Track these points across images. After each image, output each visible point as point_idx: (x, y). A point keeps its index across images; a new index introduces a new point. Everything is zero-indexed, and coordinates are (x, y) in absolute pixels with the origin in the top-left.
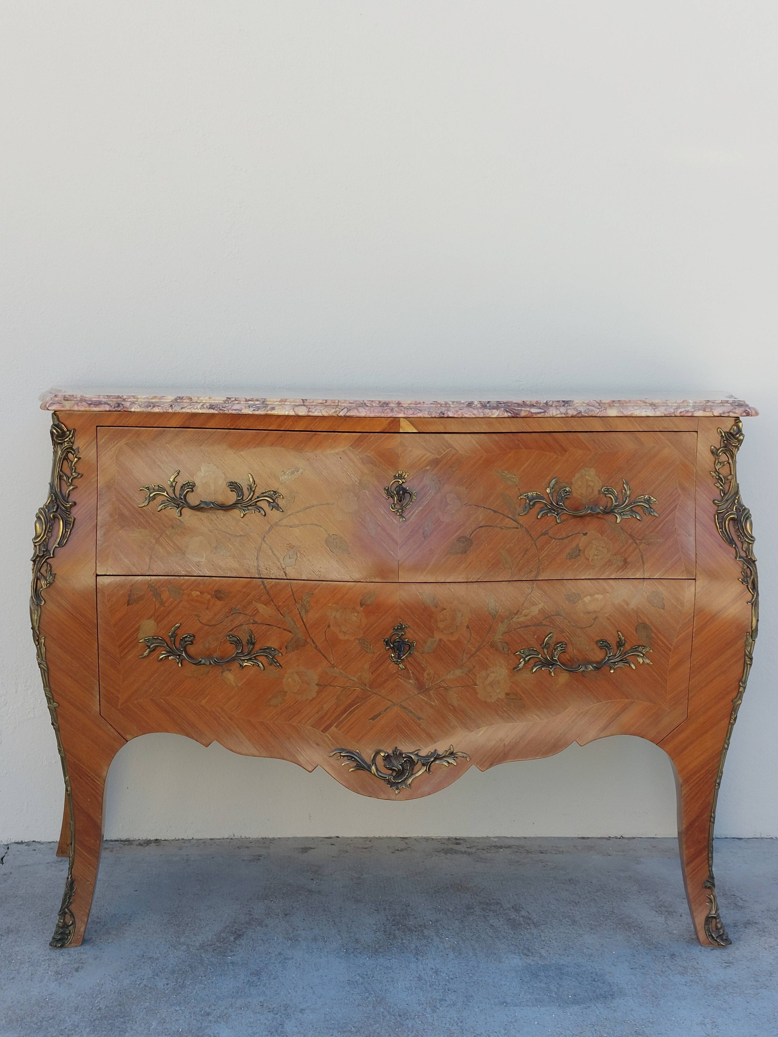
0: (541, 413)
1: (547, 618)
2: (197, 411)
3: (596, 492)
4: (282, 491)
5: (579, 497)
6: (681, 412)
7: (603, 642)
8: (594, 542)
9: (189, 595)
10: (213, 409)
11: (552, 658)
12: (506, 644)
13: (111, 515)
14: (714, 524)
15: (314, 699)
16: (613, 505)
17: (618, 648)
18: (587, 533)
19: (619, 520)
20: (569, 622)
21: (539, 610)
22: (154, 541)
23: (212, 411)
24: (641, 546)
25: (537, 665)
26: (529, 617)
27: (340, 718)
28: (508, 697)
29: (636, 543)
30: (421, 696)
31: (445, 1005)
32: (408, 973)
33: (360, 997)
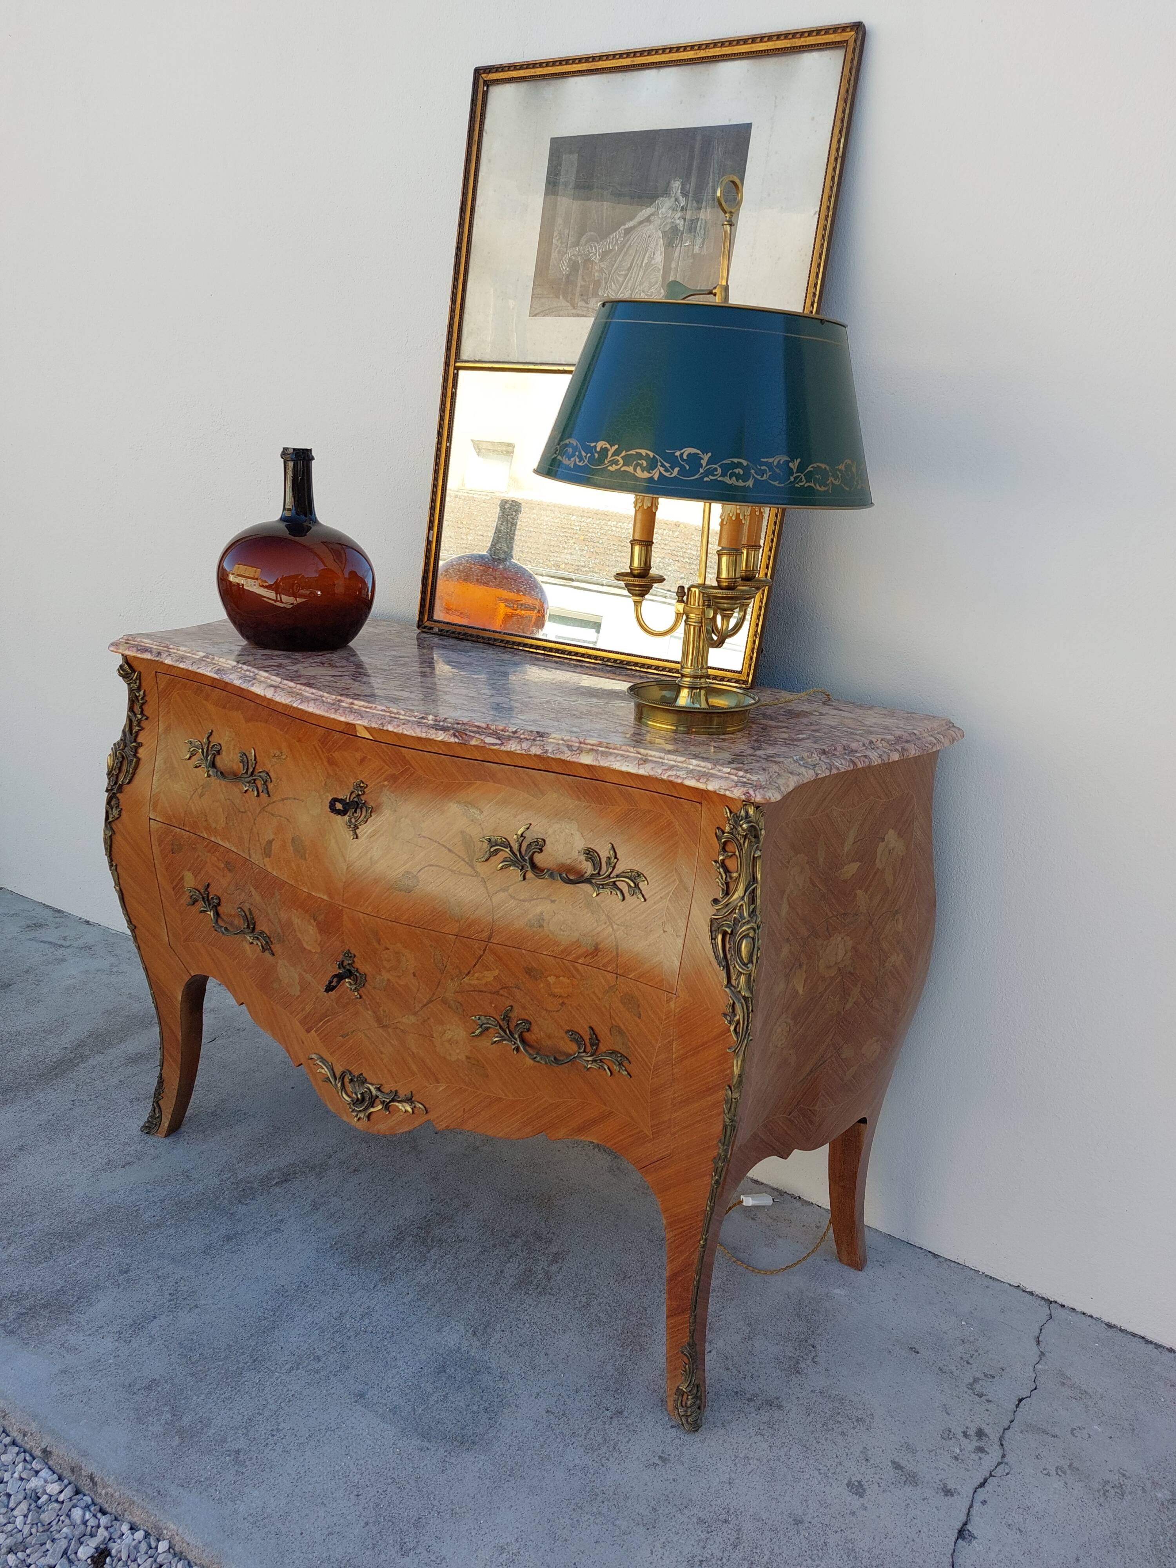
0: (496, 744)
1: (505, 988)
3: (575, 853)
4: (271, 774)
6: (669, 776)
7: (573, 1032)
12: (459, 1004)
14: (708, 930)
15: (299, 996)
18: (555, 901)
19: (595, 894)
20: (532, 1000)
21: (495, 977)
22: (189, 797)
24: (617, 934)
26: (483, 982)
27: (318, 1024)
28: (468, 1060)
29: (613, 928)
30: (381, 1031)
31: (310, 1367)
32: (341, 1303)
33: (260, 1314)
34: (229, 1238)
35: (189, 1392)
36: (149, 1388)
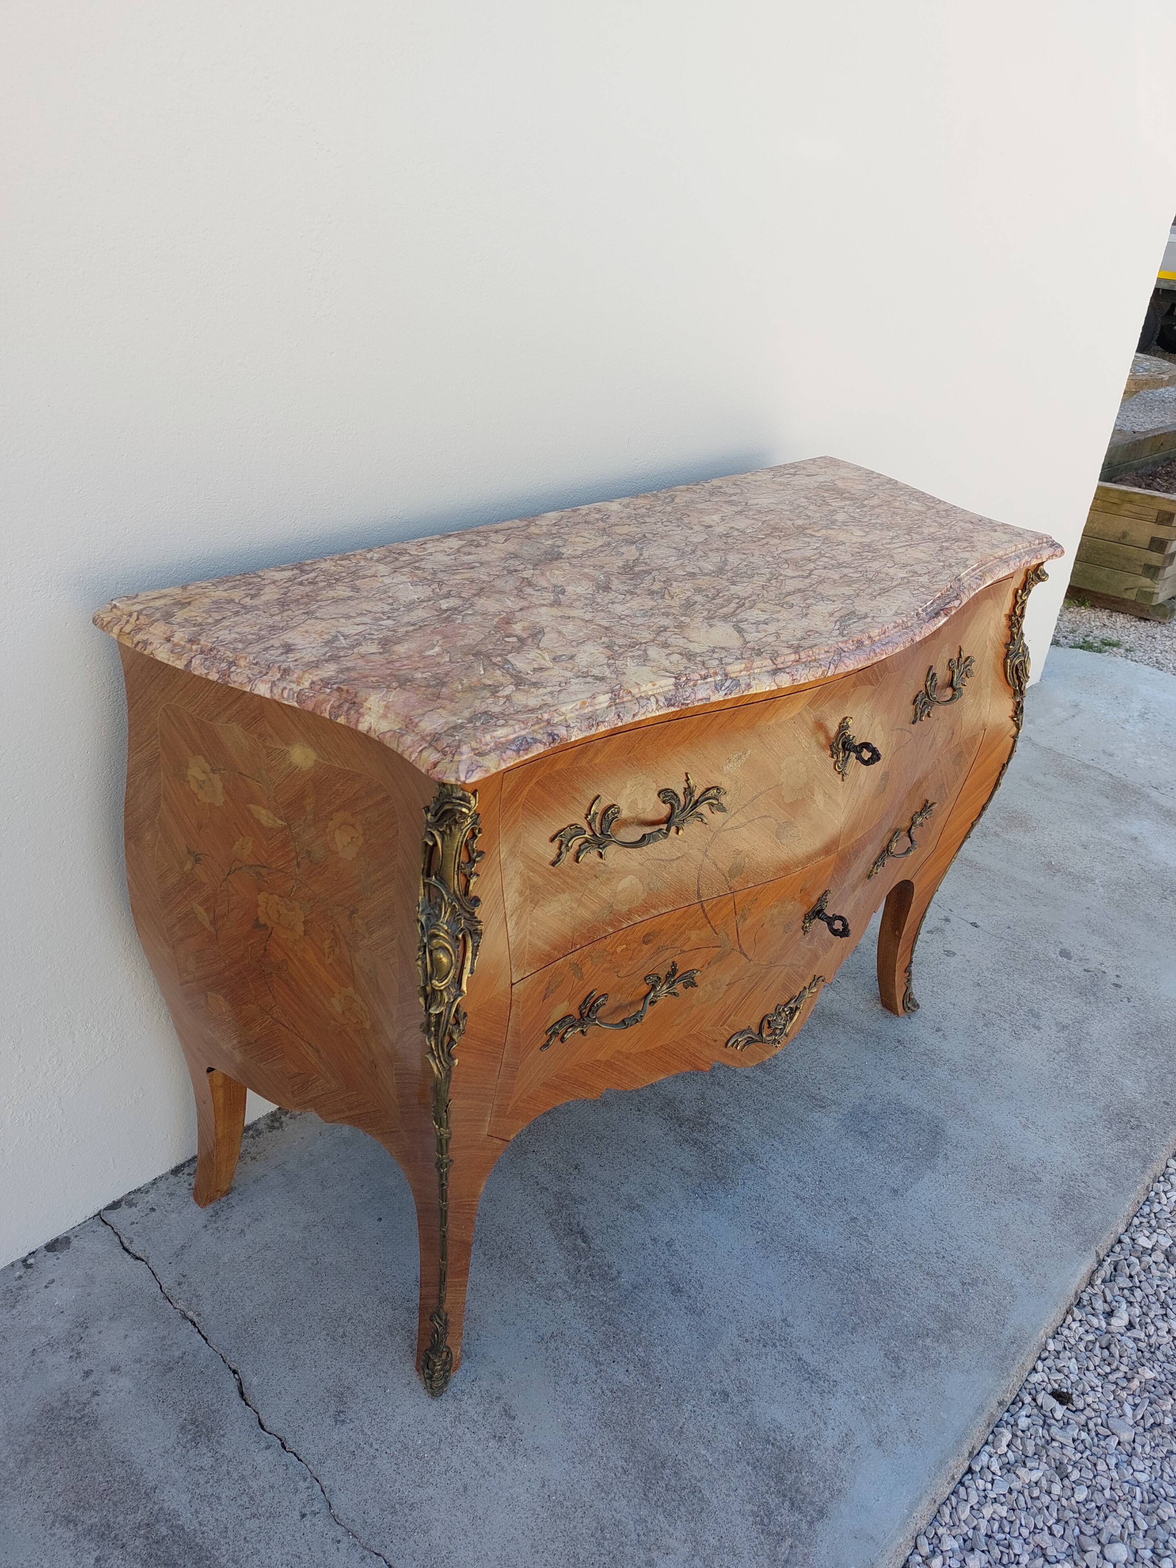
2: (653, 715)
3: (946, 668)
4: (726, 784)
5: (939, 680)
9: (613, 954)
10: (673, 705)
13: (521, 893)
15: (720, 999)
22: (575, 905)
23: (672, 709)
27: (739, 1005)
31: (865, 1226)
32: (783, 1196)
33: (797, 1263)
34: (677, 1291)
35: (899, 1324)
36: (896, 1359)
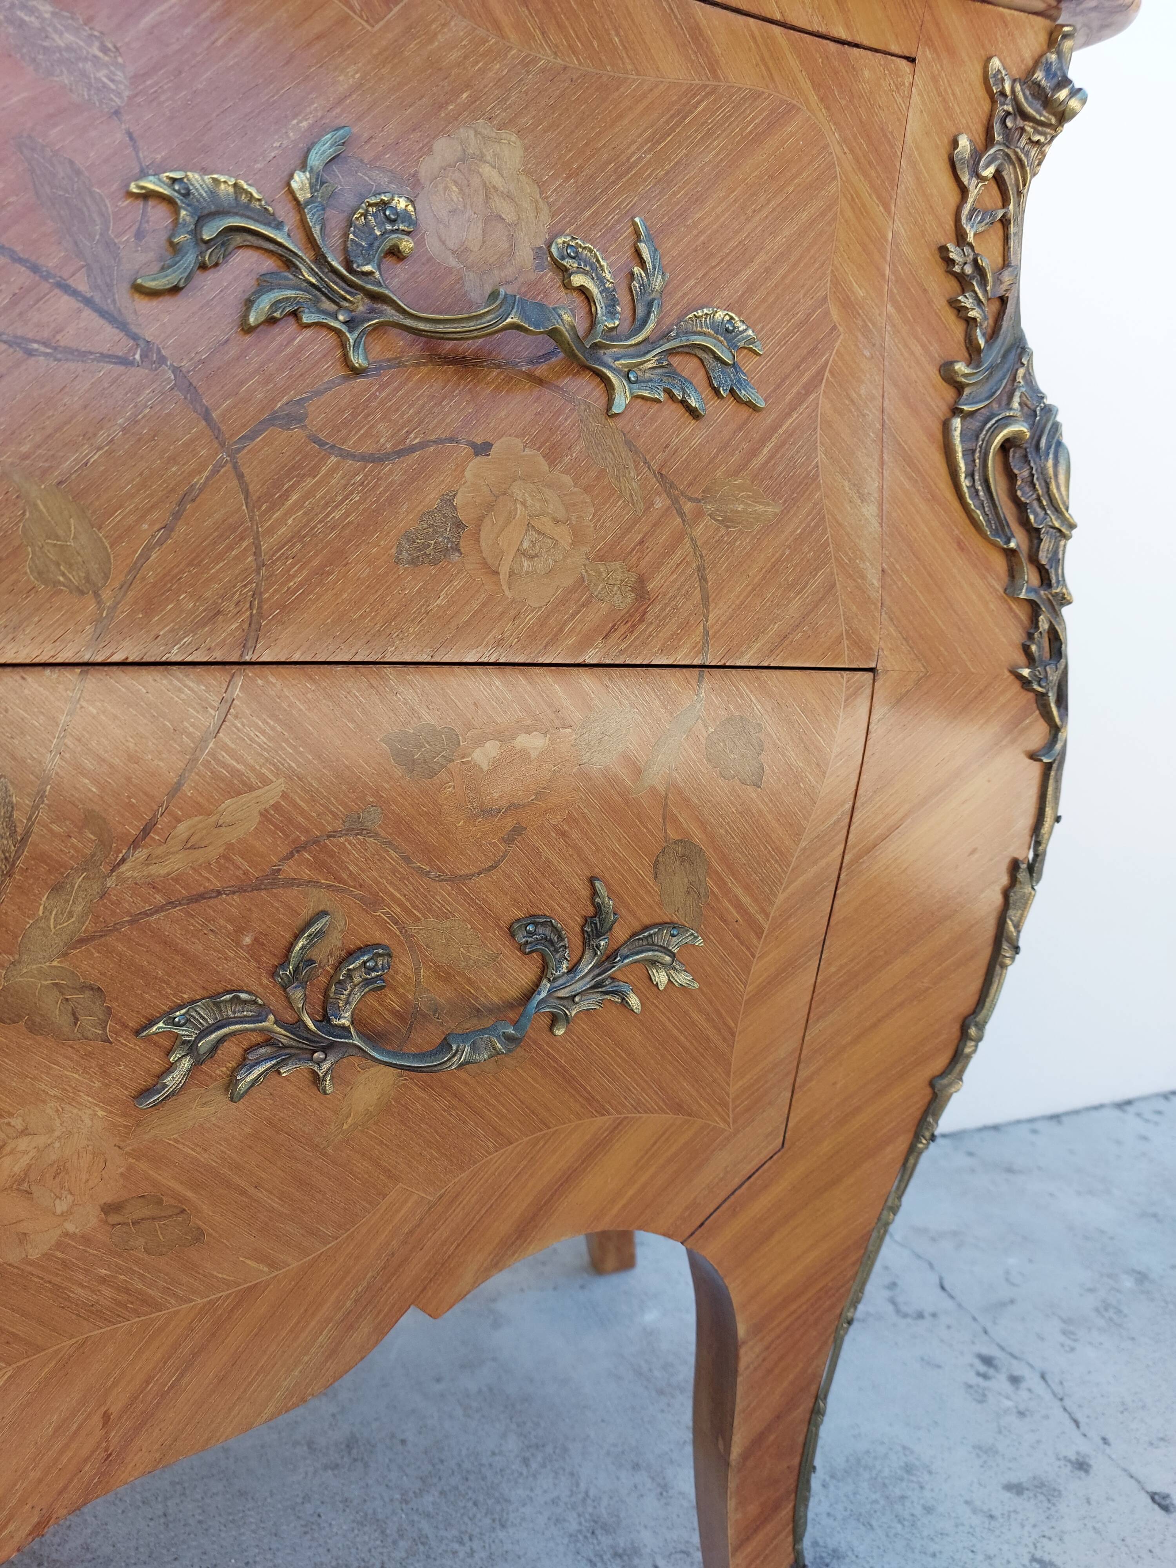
1: (304, 847)
3: (525, 255)
5: (453, 262)
7: (535, 924)
8: (518, 491)
11: (324, 1020)
12: (88, 994)
14: (938, 458)
16: (600, 328)
17: (585, 943)
18: (488, 446)
19: (620, 402)
20: (407, 859)
21: (264, 814)
24: (698, 531)
25: (257, 1063)
26: (213, 853)
28: (114, 1218)
29: (682, 514)
